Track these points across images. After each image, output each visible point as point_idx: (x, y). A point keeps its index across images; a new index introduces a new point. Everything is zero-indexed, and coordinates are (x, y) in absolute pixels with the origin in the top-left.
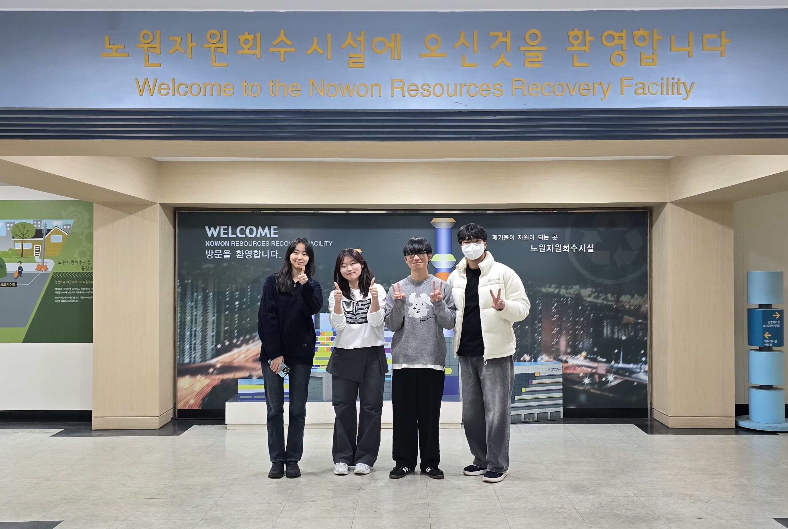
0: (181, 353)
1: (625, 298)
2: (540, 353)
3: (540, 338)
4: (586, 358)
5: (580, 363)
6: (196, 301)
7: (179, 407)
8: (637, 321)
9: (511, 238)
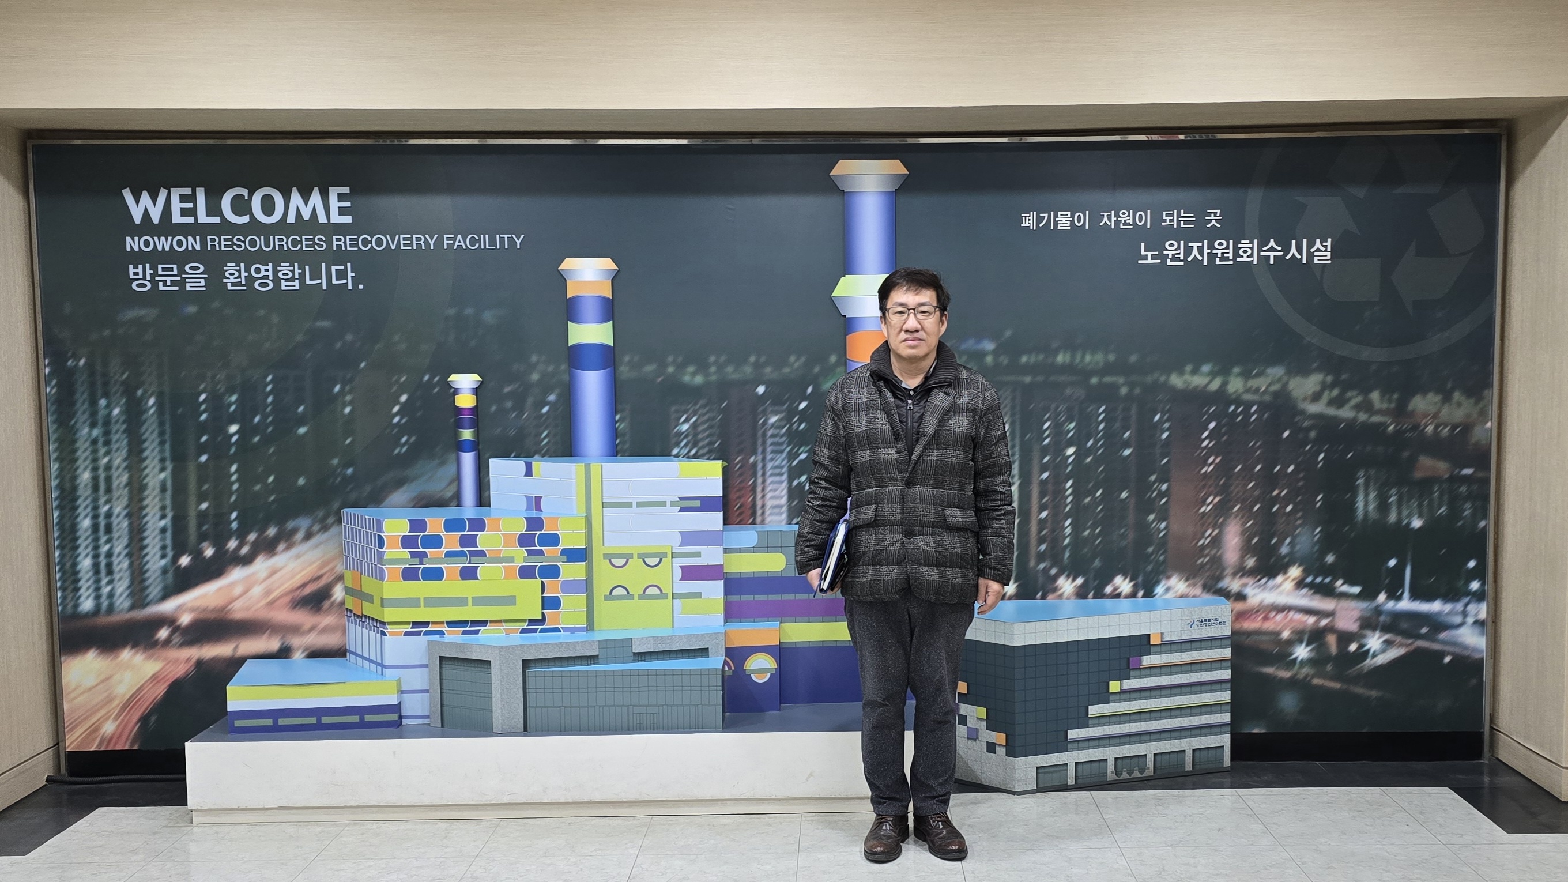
0: (67, 584)
1: (1422, 404)
2: (1164, 572)
3: (1163, 525)
4: (1300, 584)
5: (1282, 600)
6: (107, 422)
7: (72, 742)
8: (1456, 471)
9: (1079, 222)
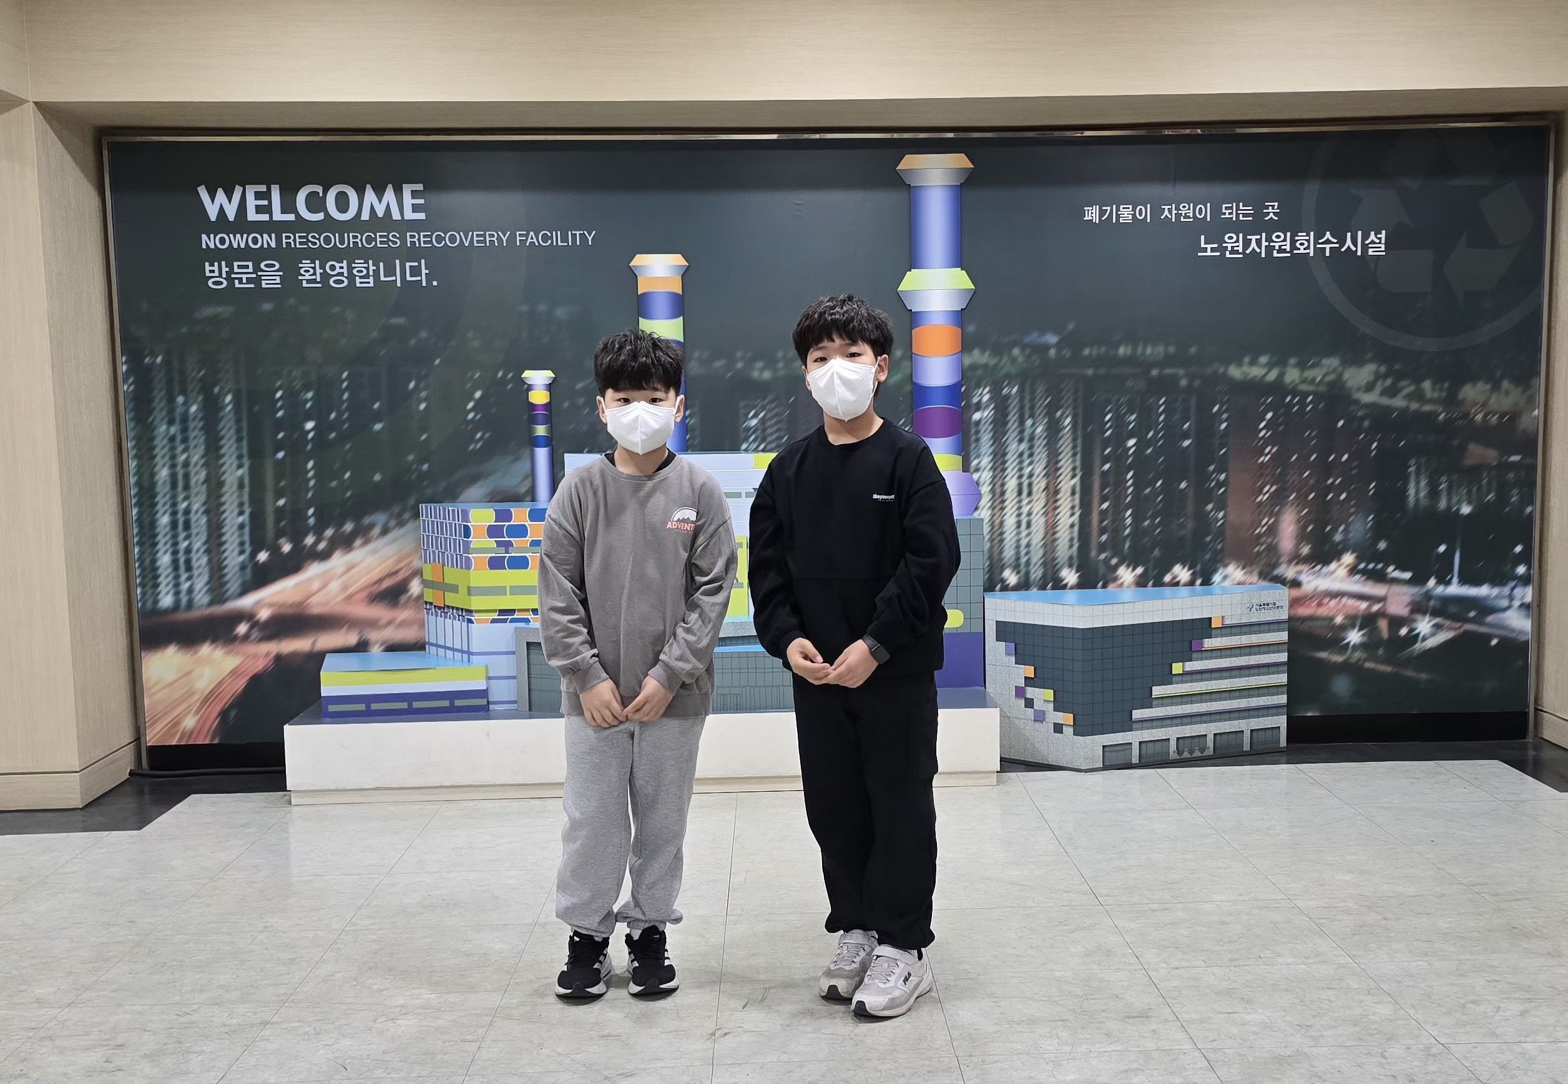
0: (146, 581)
1: (1472, 392)
2: (1219, 561)
3: (1221, 515)
4: (1353, 570)
5: (1336, 586)
6: (185, 419)
7: (153, 737)
8: (1504, 459)
9: (1141, 215)
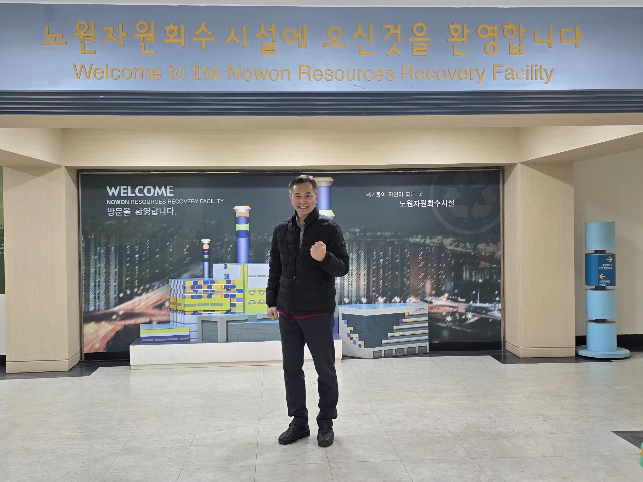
0: (86, 302)
1: (481, 246)
2: (408, 295)
3: (408, 282)
4: (448, 299)
5: (443, 303)
6: (100, 254)
7: (86, 350)
8: (491, 266)
9: (383, 195)
